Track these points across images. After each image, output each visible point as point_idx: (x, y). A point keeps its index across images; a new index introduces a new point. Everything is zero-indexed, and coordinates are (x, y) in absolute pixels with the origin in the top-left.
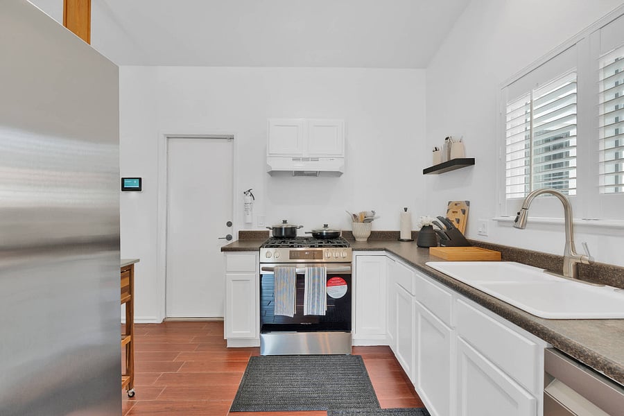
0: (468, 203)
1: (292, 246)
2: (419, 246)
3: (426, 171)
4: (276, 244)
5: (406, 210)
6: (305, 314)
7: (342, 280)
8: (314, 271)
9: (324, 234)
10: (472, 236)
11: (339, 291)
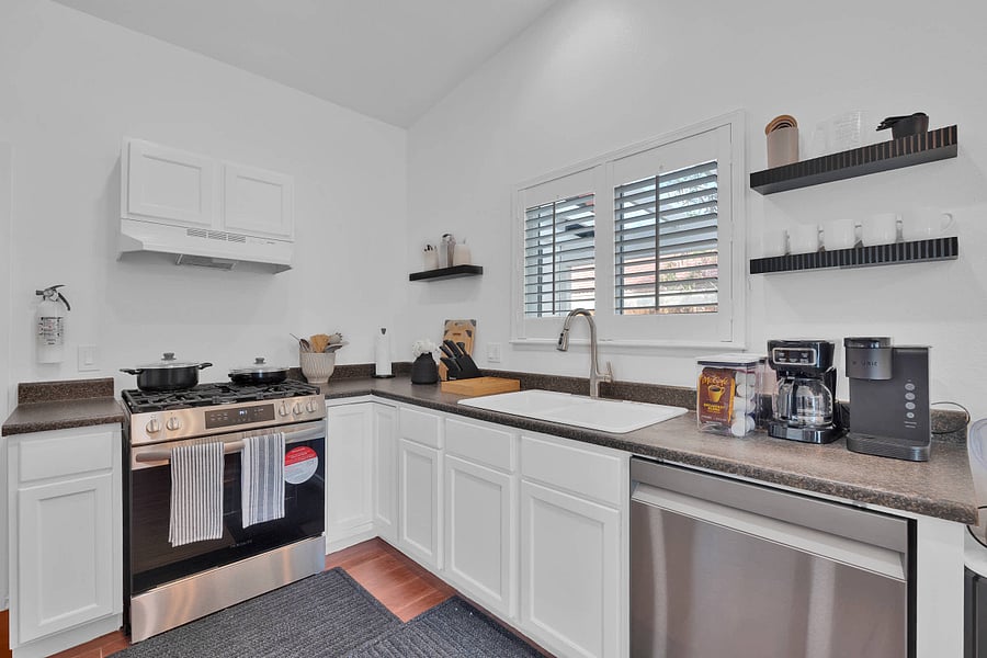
0: (474, 323)
1: (210, 403)
2: (414, 383)
3: (414, 277)
4: (151, 403)
5: (384, 331)
6: (245, 525)
7: (309, 450)
8: (262, 443)
9: (261, 376)
10: (481, 365)
11: (303, 471)
